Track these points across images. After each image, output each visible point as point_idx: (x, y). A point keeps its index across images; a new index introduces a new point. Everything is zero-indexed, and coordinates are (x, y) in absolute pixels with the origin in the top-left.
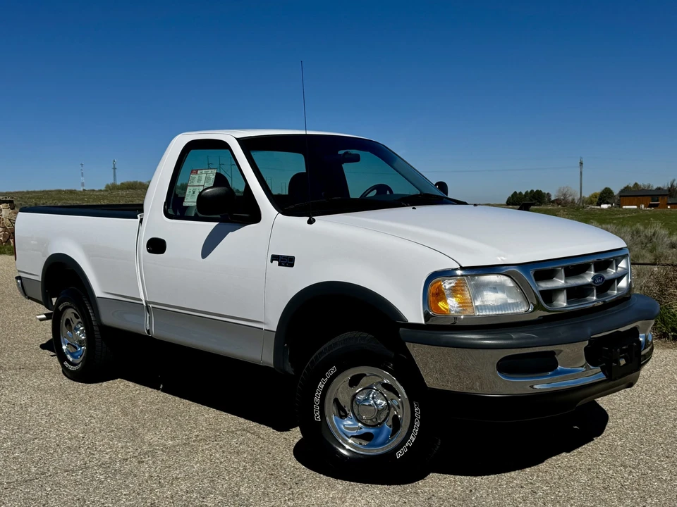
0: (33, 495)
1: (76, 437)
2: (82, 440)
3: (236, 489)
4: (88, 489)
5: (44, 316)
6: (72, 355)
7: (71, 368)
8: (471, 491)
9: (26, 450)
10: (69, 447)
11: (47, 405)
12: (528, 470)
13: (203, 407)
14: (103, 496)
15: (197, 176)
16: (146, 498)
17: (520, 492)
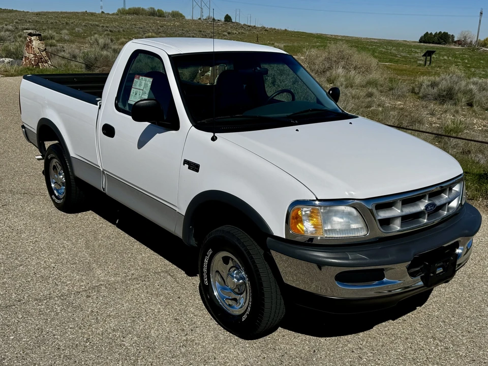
0: (9, 321)
1: (49, 266)
2: (53, 270)
3: (149, 331)
4: (47, 319)
5: (41, 157)
6: (57, 191)
7: (57, 201)
8: (314, 351)
9: (13, 276)
10: (42, 277)
11: (36, 232)
12: (361, 334)
13: (143, 246)
14: (55, 327)
15: (139, 81)
16: (84, 333)
17: (350, 356)
